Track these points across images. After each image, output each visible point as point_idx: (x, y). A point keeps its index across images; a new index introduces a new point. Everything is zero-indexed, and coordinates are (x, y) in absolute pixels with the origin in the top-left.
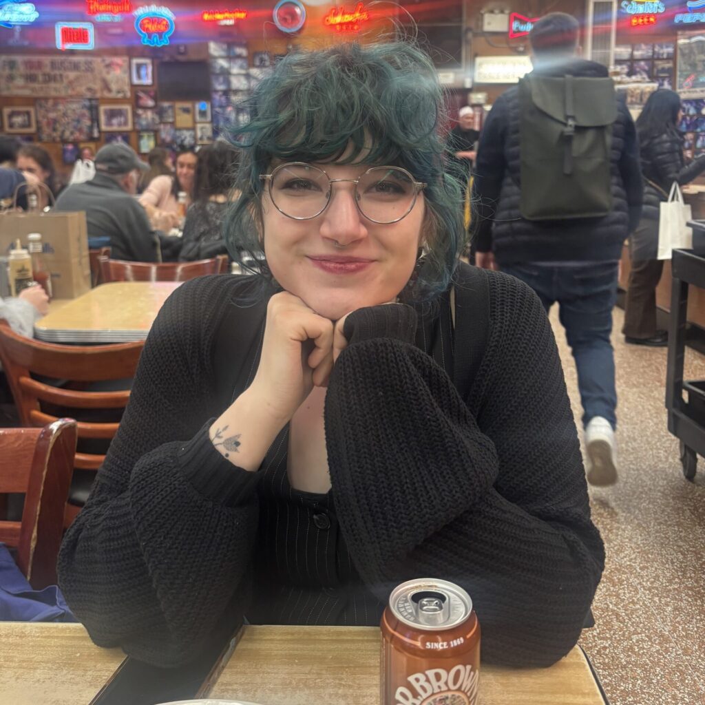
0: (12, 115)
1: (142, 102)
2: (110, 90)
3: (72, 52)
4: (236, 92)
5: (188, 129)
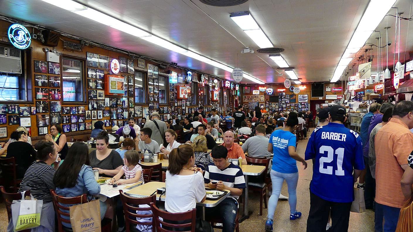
0: (244, 105)
1: (267, 103)
2: (261, 101)
3: (255, 95)
4: (283, 101)
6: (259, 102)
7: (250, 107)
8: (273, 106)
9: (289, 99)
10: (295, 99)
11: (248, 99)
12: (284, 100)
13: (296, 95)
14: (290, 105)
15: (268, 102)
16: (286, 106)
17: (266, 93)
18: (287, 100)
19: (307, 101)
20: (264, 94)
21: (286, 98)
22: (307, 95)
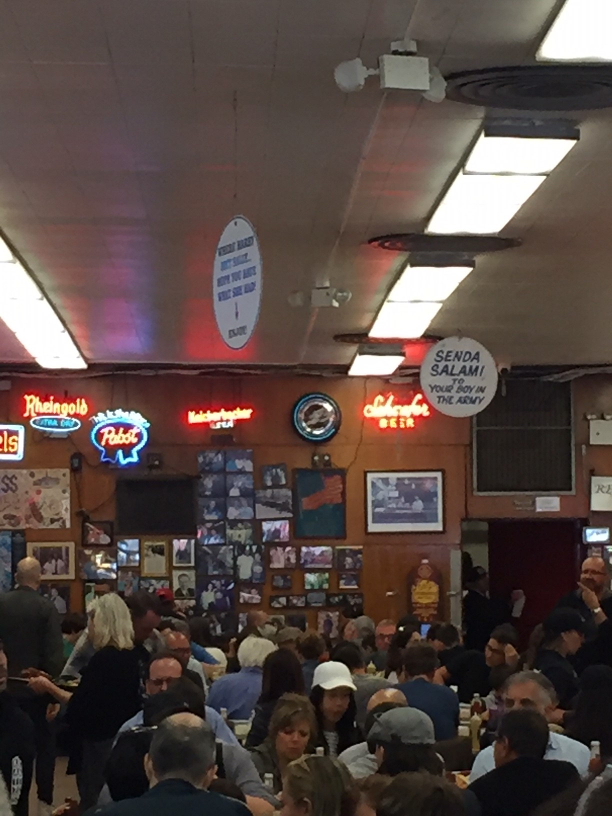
1: (92, 538)
4: (234, 524)
5: (158, 579)
6: (22, 532)
9: (283, 507)
10: (341, 508)
12: (246, 512)
13: (342, 473)
14: (301, 563)
15: (108, 529)
16: (258, 569)
17: (85, 451)
18: (274, 513)
19: (438, 527)
20: (73, 457)
21: (261, 494)
22: (439, 475)
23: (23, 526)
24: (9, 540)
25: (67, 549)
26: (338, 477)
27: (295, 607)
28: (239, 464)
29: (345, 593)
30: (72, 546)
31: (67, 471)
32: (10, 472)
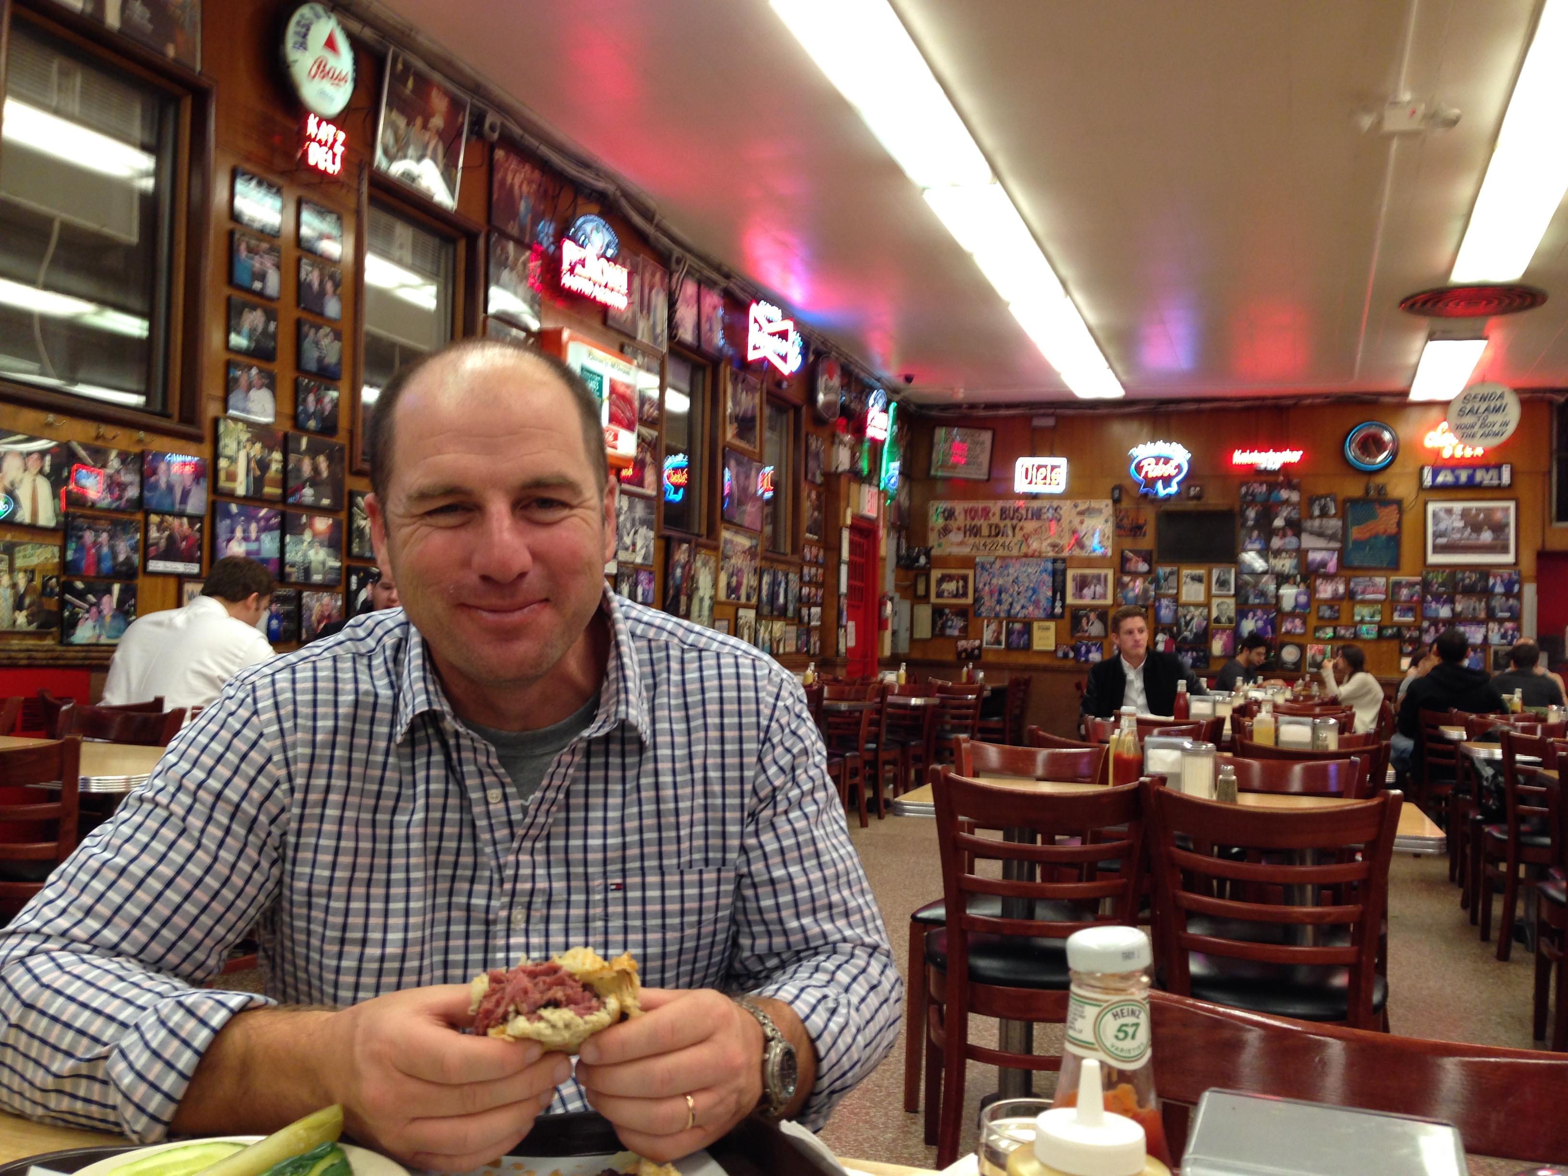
0: (940, 581)
1: (1131, 566)
2: (1082, 547)
4: (1278, 552)
5: (1197, 606)
6: (1064, 560)
7: (988, 602)
8: (1192, 592)
9: (1332, 538)
10: (1395, 540)
11: (975, 531)
12: (1291, 541)
13: (1399, 503)
14: (1350, 595)
15: (1147, 557)
16: (1303, 599)
17: (1126, 483)
18: (1321, 543)
19: (1509, 558)
20: (1113, 489)
21: (1308, 524)
22: (1512, 505)
23: (1066, 554)
24: (1050, 566)
25: (1106, 577)
26: (1394, 507)
27: (1342, 638)
28: (1284, 494)
29: (1400, 627)
30: (1110, 573)
31: (1110, 502)
32: (1055, 504)
